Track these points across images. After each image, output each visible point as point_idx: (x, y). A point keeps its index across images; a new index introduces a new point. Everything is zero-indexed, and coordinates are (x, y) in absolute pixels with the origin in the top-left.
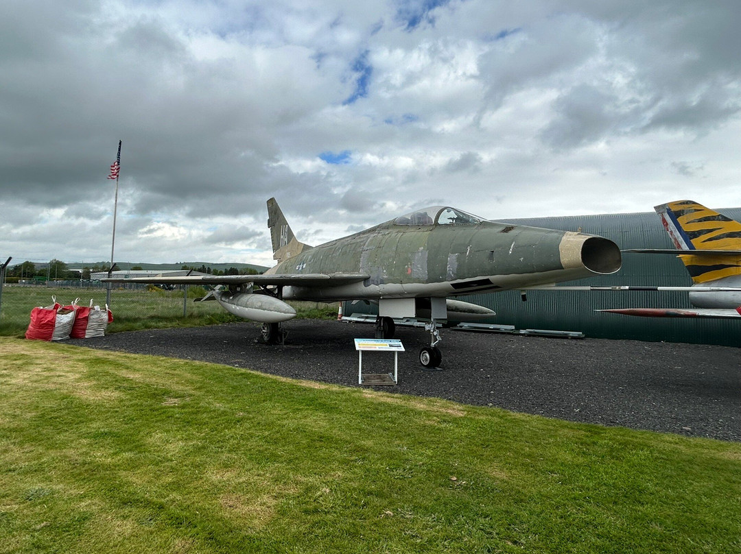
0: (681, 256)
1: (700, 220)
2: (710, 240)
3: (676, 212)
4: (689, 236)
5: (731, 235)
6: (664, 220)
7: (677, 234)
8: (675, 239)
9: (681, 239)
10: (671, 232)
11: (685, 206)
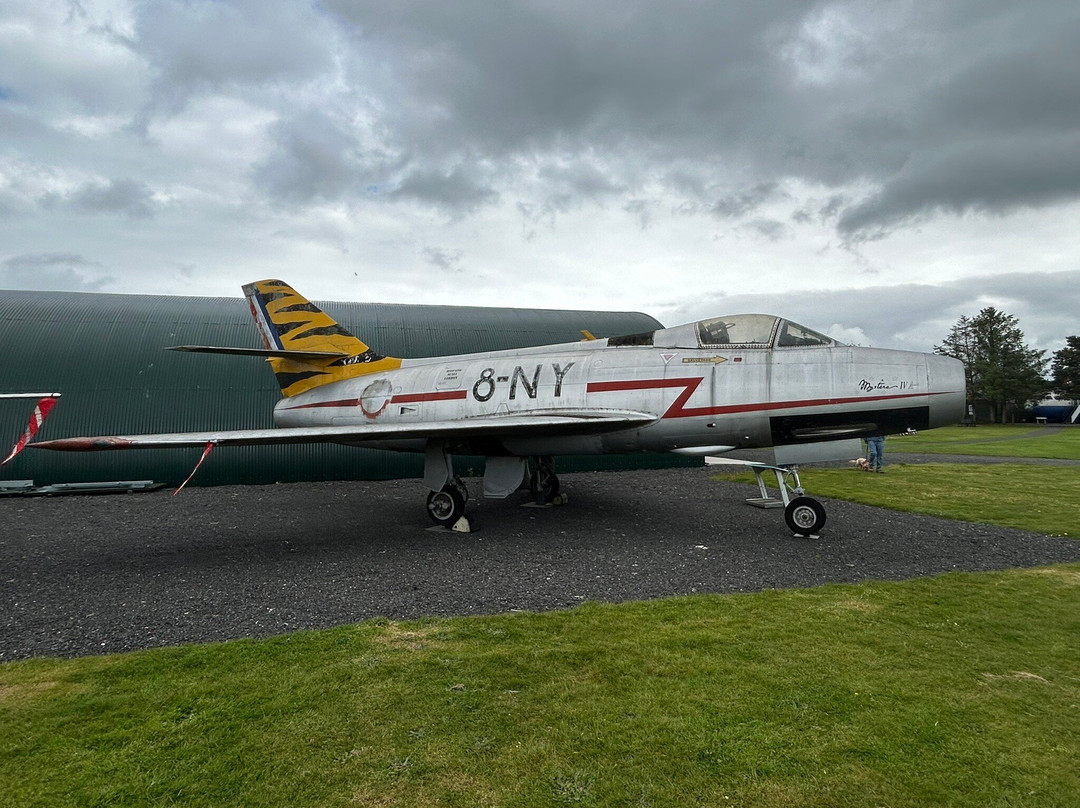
0: (270, 359)
1: (290, 309)
2: (298, 337)
3: (264, 295)
4: (280, 330)
5: (319, 331)
6: (253, 307)
7: (266, 327)
8: (264, 335)
9: (270, 335)
10: (260, 324)
11: (276, 288)
